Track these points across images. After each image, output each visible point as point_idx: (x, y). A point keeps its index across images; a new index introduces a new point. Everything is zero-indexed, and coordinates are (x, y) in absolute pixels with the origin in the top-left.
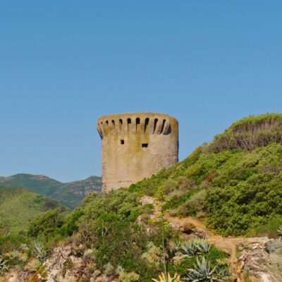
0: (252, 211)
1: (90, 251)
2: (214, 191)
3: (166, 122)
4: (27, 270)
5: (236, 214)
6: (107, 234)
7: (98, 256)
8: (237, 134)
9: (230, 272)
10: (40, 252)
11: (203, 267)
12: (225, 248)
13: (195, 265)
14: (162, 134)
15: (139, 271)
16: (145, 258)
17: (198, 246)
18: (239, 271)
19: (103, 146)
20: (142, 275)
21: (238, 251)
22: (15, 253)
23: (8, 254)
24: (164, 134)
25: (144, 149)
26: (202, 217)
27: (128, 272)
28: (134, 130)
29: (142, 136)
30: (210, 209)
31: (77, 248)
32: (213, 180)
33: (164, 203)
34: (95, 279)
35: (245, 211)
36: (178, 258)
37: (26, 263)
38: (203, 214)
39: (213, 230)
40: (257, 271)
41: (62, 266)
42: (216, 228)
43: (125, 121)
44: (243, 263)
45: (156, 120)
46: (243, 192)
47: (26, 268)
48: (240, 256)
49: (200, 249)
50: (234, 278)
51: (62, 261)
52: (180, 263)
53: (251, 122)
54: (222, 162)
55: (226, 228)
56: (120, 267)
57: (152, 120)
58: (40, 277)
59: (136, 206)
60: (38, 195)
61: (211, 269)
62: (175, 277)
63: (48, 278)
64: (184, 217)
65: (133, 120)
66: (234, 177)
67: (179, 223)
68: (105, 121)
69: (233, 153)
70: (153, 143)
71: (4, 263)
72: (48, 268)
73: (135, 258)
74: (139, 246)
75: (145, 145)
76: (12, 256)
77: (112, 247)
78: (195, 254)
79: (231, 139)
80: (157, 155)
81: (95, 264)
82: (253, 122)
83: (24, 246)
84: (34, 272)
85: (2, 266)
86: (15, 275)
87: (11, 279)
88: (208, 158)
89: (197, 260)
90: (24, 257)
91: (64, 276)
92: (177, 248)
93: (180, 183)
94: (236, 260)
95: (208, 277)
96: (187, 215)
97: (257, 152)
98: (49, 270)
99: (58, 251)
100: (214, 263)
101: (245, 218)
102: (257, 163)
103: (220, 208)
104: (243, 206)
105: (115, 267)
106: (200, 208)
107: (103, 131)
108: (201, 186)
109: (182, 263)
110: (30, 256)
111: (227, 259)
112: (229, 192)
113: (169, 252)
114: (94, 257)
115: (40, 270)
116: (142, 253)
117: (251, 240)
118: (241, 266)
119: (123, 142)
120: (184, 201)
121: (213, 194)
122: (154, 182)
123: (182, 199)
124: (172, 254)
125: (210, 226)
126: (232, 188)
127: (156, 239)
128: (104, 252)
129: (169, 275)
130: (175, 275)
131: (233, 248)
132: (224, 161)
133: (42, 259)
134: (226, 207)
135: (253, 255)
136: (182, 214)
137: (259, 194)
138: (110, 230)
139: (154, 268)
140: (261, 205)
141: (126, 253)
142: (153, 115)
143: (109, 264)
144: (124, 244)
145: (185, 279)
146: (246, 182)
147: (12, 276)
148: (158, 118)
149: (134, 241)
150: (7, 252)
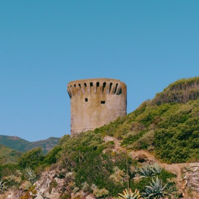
0: (190, 144)
1: (70, 173)
2: (160, 130)
3: (118, 86)
4: (21, 189)
5: (177, 147)
6: (83, 161)
7: (77, 177)
8: (174, 92)
9: (177, 188)
10: (31, 176)
11: (157, 184)
12: (173, 171)
13: (150, 183)
14: (115, 94)
15: (108, 188)
16: (113, 178)
17: (152, 169)
18: (183, 187)
19: (71, 103)
20: (110, 191)
21: (182, 172)
22: (12, 177)
23: (6, 178)
24: (117, 94)
25: (102, 104)
26: (152, 150)
27: (100, 188)
28: (95, 91)
29: (101, 95)
30: (158, 144)
31: (60, 172)
32: (159, 123)
33: (122, 141)
34: (75, 194)
35: (184, 145)
36: (137, 178)
37: (20, 184)
38: (153, 148)
39: (160, 160)
40: (197, 187)
41: (49, 185)
42: (162, 158)
43: (88, 84)
44: (187, 181)
45: (111, 84)
46: (183, 131)
47: (20, 187)
48: (185, 176)
49: (153, 171)
50: (180, 193)
51: (49, 181)
52: (139, 182)
53: (184, 83)
54: (164, 111)
55: (170, 157)
56: (94, 185)
57: (108, 83)
58: (31, 194)
59: (101, 143)
60: (13, 150)
61: (163, 186)
62: (135, 192)
63: (38, 195)
64: (138, 150)
65: (95, 84)
66: (175, 121)
67: (134, 155)
68: (73, 84)
69: (172, 105)
70: (109, 101)
71: (4, 184)
72: (37, 187)
73: (105, 178)
74: (108, 170)
75: (103, 102)
76: (9, 179)
77: (88, 171)
78: (150, 175)
79: (169, 95)
80: (111, 110)
81: (74, 183)
82: (185, 83)
83: (18, 171)
84: (27, 190)
85: (3, 186)
86: (12, 193)
87: (9, 196)
88: (152, 109)
89: (153, 179)
90: (19, 180)
91: (50, 193)
92: (136, 171)
93: (133, 126)
94: (181, 180)
95: (161, 192)
96: (140, 149)
97: (190, 104)
98: (38, 189)
99: (45, 174)
100: (165, 181)
101: (184, 150)
102: (190, 112)
103: (165, 143)
104: (183, 141)
105: (90, 185)
106: (150, 143)
107: (72, 92)
108: (149, 128)
109: (141, 182)
110: (23, 178)
111: (174, 178)
112: (172, 131)
113: (130, 174)
114: (73, 178)
115: (31, 189)
116: (110, 174)
117: (192, 164)
118: (185, 184)
119: (86, 100)
120: (138, 138)
121: (159, 133)
122: (113, 127)
123: (136, 138)
124: (132, 176)
125: (158, 156)
126: (174, 129)
127: (120, 164)
128: (81, 173)
129: (131, 191)
130: (136, 190)
131: (179, 170)
132: (166, 110)
133: (32, 181)
134: (170, 142)
135: (194, 176)
136: (136, 148)
137: (195, 132)
138: (85, 158)
139: (119, 186)
140: (196, 140)
141: (98, 174)
142: (109, 80)
143: (85, 183)
144: (97, 168)
145: (143, 193)
146: (185, 123)
147: (10, 194)
148: (112, 82)
149: (103, 166)
150: (6, 176)
